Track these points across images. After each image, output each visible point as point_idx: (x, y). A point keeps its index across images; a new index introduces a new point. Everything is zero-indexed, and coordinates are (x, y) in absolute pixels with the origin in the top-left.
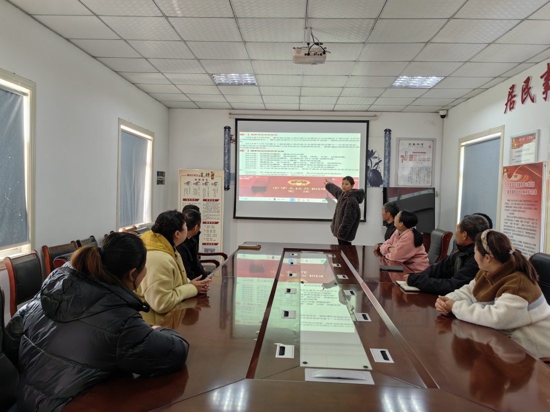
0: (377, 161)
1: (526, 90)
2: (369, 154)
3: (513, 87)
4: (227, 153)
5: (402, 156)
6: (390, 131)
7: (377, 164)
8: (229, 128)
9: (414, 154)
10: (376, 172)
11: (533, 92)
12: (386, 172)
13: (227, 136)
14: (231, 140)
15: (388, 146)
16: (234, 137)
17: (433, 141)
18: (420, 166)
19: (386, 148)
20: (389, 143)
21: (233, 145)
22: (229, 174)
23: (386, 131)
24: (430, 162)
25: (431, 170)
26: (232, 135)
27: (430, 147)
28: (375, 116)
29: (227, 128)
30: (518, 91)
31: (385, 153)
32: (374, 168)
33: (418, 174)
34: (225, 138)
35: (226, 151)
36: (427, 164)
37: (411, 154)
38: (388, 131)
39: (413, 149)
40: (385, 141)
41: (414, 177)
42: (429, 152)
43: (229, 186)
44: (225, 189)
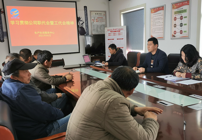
0: (82, 22)
2: (78, 19)
5: (93, 20)
6: (86, 7)
7: (82, 24)
9: (98, 19)
10: (82, 28)
12: (87, 28)
15: (86, 15)
17: (105, 12)
18: (101, 24)
20: (87, 13)
21: (2, 15)
22: (3, 32)
23: (84, 7)
25: (105, 26)
26: (1, 9)
27: (104, 15)
31: (85, 18)
32: (81, 26)
33: (100, 28)
36: (104, 23)
37: (97, 18)
38: (85, 7)
39: (97, 16)
40: (85, 12)
41: (99, 30)
42: (104, 18)
43: (3, 39)
44: (1, 41)
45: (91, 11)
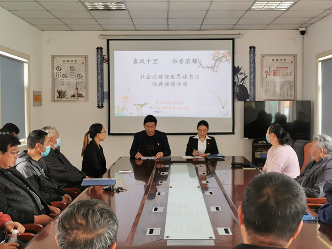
0: (243, 76)
2: (235, 71)
4: (100, 73)
5: (266, 72)
6: (254, 48)
7: (243, 79)
8: (101, 48)
9: (277, 69)
10: (242, 87)
12: (252, 87)
13: (99, 56)
14: (104, 59)
15: (253, 62)
16: (106, 57)
17: (295, 56)
18: (284, 80)
19: (252, 65)
20: (254, 60)
21: (105, 65)
22: (103, 93)
23: (250, 48)
24: (293, 77)
25: (293, 84)
26: (104, 56)
27: (292, 62)
28: (239, 34)
29: (99, 49)
31: (250, 69)
32: (241, 83)
33: (282, 88)
34: (98, 59)
35: (99, 71)
36: (291, 78)
37: (275, 69)
38: (252, 49)
39: (277, 64)
40: (250, 58)
41: (278, 91)
42: (292, 67)
43: (102, 104)
44: (98, 107)
45: (263, 56)
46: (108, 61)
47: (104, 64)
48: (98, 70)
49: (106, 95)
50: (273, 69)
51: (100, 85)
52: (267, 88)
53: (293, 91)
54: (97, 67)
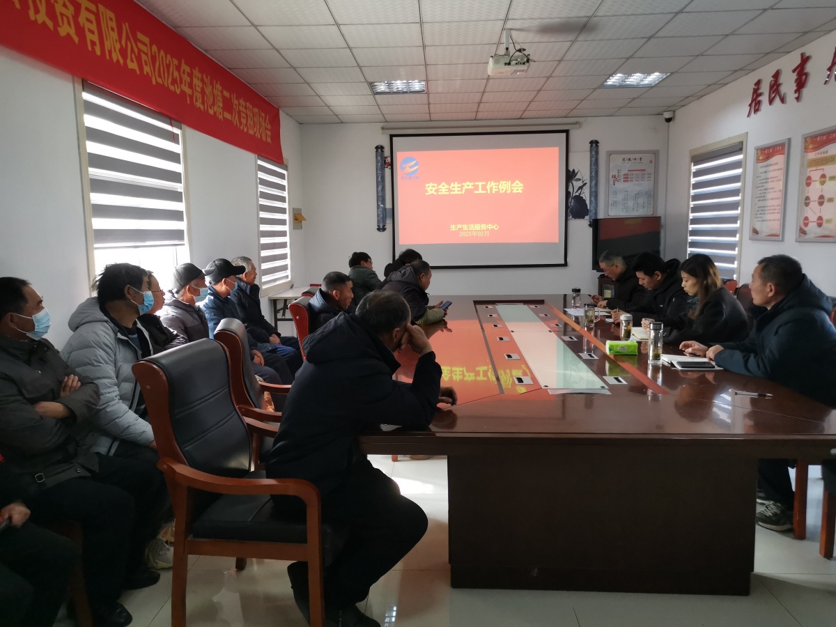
0: (580, 184)
1: (775, 87)
2: (570, 176)
3: (758, 83)
4: (380, 182)
6: (597, 142)
7: (581, 188)
8: (382, 148)
9: (630, 173)
10: (579, 200)
11: (783, 89)
12: (593, 199)
13: (379, 158)
14: (385, 162)
15: (595, 163)
16: (389, 160)
17: (656, 153)
18: (639, 188)
19: (593, 167)
20: (597, 160)
21: (388, 171)
22: (385, 209)
23: (591, 142)
24: (652, 183)
25: (652, 193)
26: (386, 158)
27: (651, 162)
28: (576, 123)
29: (380, 148)
30: (765, 88)
31: (591, 173)
32: (577, 194)
33: (635, 200)
34: (377, 162)
35: (379, 179)
36: (647, 185)
37: (626, 172)
38: (594, 144)
39: (628, 165)
40: (591, 157)
41: (630, 203)
42: (650, 169)
43: (384, 226)
44: (379, 229)
46: (392, 164)
47: (386, 169)
48: (377, 178)
49: (389, 213)
50: (622, 173)
51: (381, 198)
52: (615, 199)
53: (652, 204)
54: (377, 174)
